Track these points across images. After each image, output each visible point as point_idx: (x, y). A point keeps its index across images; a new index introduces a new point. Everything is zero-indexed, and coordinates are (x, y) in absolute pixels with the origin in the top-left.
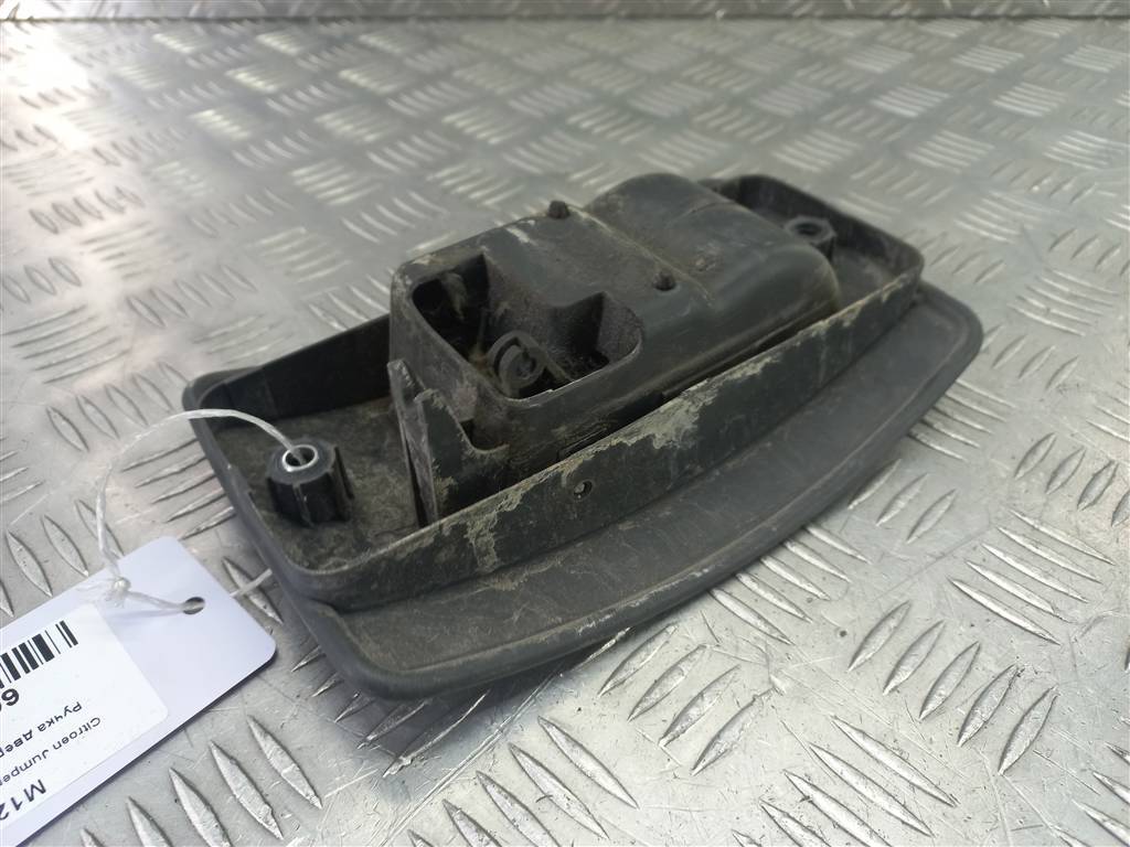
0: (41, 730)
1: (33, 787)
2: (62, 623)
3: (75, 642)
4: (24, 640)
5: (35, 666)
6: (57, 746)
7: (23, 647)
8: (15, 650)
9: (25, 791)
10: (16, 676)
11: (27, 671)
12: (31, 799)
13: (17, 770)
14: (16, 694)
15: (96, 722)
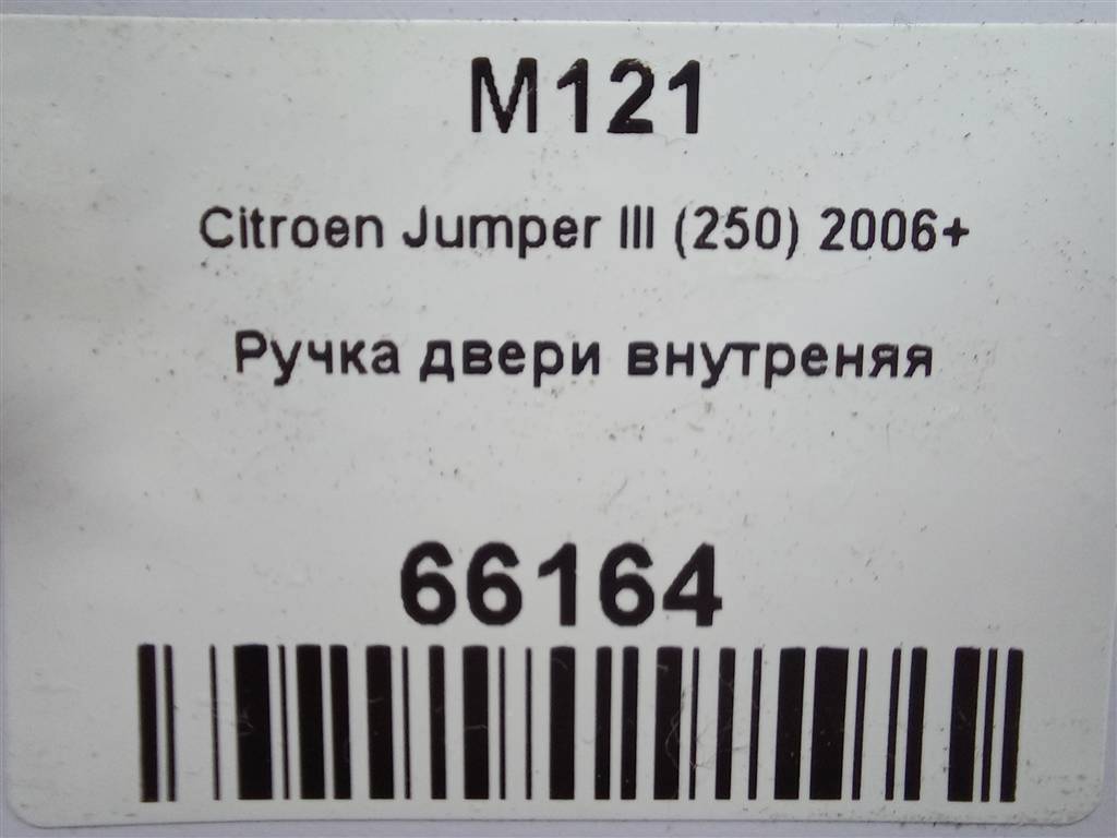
0: (394, 355)
1: (504, 121)
2: (150, 793)
3: (146, 654)
4: (299, 806)
5: (309, 655)
6: (369, 230)
7: (313, 789)
8: (344, 791)
9: (532, 127)
10: (379, 659)
11: (340, 654)
12: (527, 69)
13: (524, 234)
14: (411, 583)
15: (219, 227)
